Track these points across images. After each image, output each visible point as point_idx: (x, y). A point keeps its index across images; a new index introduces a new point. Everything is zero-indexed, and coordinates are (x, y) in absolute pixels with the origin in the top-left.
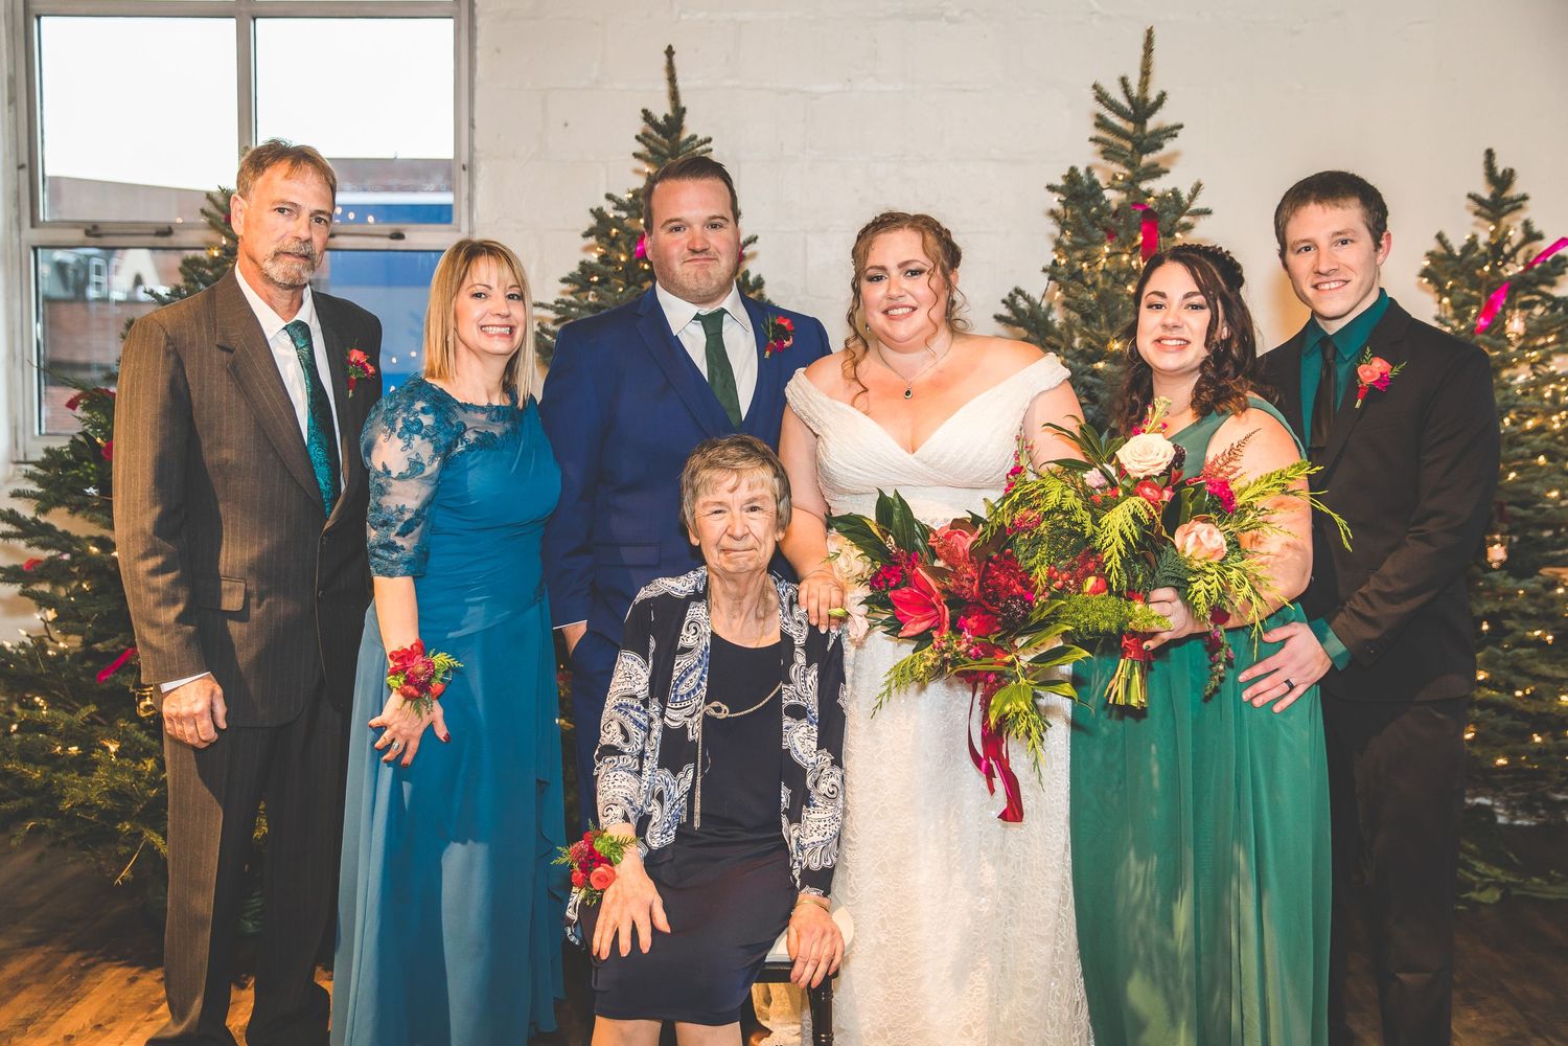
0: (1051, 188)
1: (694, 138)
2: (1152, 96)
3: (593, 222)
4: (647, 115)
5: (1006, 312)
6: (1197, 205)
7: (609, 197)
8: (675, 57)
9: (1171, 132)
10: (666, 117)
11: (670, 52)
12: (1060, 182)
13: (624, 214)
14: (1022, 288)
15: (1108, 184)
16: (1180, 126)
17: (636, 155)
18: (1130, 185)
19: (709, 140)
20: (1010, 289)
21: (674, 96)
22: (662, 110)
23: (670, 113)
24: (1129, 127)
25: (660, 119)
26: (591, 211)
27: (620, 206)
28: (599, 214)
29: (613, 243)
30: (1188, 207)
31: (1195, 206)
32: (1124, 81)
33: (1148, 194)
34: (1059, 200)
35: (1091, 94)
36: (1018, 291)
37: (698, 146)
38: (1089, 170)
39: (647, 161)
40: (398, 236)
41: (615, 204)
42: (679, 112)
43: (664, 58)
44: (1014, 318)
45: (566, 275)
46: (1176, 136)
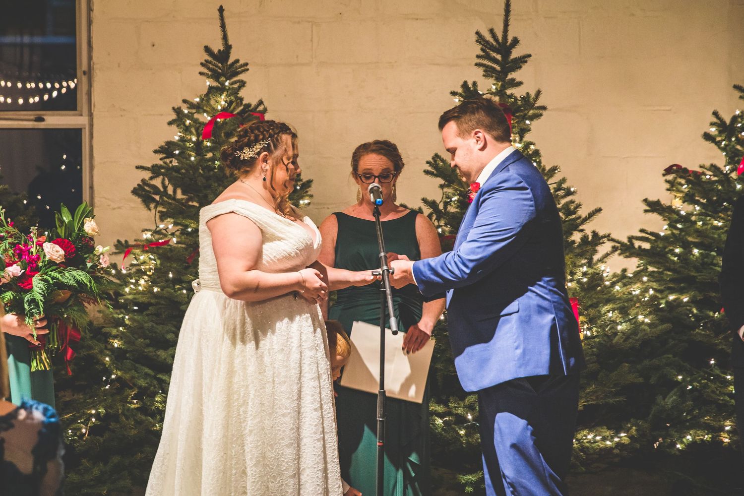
0: (454, 94)
1: (237, 61)
2: (510, 39)
3: (174, 116)
4: (207, 49)
5: (430, 169)
6: (539, 103)
7: (185, 101)
8: (225, 14)
9: (523, 59)
10: (219, 51)
11: (221, 10)
12: (460, 90)
13: (194, 111)
14: (439, 154)
15: (488, 90)
16: (529, 56)
17: (201, 74)
18: (500, 93)
19: (247, 64)
20: (433, 155)
21: (225, 38)
22: (217, 46)
23: (222, 49)
24: (499, 57)
25: (216, 51)
26: (173, 108)
27: (192, 106)
28: (178, 111)
29: (187, 130)
30: (534, 105)
31: (537, 105)
32: (492, 31)
33: (511, 96)
34: (459, 101)
35: (475, 37)
36: (437, 156)
37: (240, 68)
38: (475, 84)
39: (208, 77)
40: (40, 119)
41: (188, 105)
42: (228, 48)
43: (217, 13)
44: (435, 172)
45: (157, 148)
46: (526, 62)
